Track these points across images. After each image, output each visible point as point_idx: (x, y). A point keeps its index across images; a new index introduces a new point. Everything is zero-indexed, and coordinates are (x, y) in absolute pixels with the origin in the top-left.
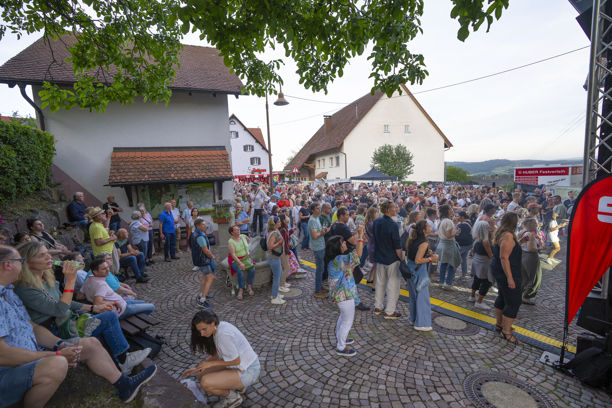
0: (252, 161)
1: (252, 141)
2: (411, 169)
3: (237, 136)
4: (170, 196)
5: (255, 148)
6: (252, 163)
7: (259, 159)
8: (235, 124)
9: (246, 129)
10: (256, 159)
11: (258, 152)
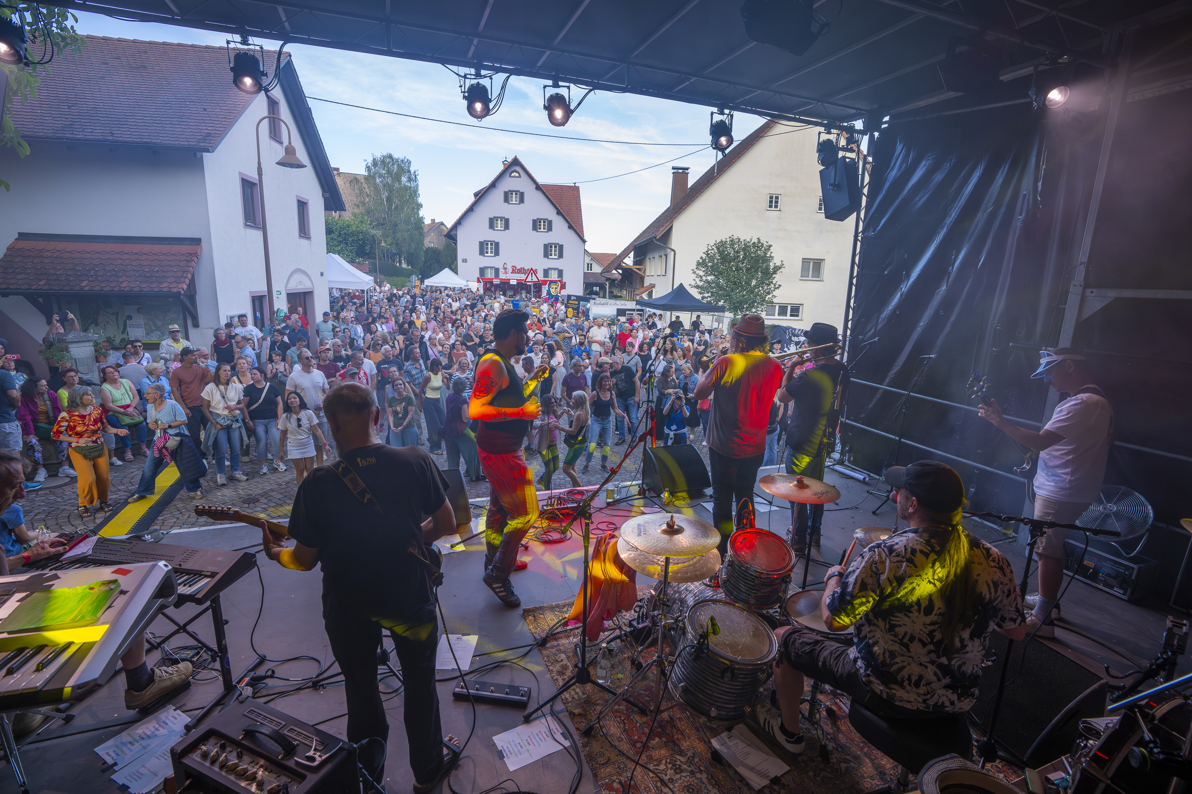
0: (547, 250)
1: (547, 211)
2: (775, 293)
3: (522, 201)
4: (113, 314)
5: (554, 226)
6: (546, 255)
7: (561, 247)
8: (520, 177)
9: (538, 187)
10: (555, 247)
11: (560, 233)
